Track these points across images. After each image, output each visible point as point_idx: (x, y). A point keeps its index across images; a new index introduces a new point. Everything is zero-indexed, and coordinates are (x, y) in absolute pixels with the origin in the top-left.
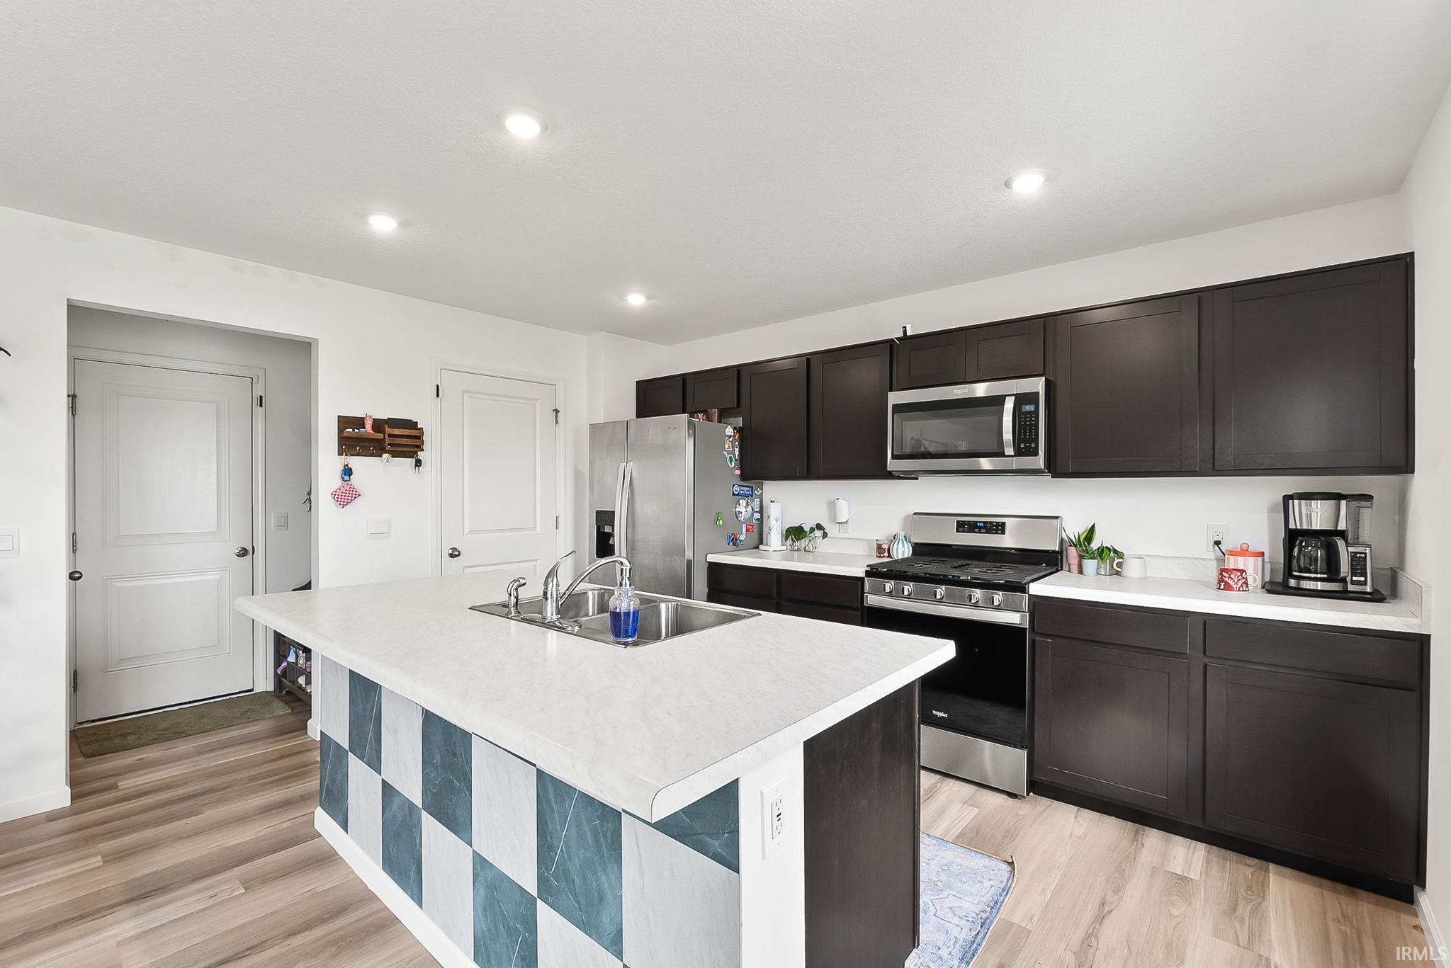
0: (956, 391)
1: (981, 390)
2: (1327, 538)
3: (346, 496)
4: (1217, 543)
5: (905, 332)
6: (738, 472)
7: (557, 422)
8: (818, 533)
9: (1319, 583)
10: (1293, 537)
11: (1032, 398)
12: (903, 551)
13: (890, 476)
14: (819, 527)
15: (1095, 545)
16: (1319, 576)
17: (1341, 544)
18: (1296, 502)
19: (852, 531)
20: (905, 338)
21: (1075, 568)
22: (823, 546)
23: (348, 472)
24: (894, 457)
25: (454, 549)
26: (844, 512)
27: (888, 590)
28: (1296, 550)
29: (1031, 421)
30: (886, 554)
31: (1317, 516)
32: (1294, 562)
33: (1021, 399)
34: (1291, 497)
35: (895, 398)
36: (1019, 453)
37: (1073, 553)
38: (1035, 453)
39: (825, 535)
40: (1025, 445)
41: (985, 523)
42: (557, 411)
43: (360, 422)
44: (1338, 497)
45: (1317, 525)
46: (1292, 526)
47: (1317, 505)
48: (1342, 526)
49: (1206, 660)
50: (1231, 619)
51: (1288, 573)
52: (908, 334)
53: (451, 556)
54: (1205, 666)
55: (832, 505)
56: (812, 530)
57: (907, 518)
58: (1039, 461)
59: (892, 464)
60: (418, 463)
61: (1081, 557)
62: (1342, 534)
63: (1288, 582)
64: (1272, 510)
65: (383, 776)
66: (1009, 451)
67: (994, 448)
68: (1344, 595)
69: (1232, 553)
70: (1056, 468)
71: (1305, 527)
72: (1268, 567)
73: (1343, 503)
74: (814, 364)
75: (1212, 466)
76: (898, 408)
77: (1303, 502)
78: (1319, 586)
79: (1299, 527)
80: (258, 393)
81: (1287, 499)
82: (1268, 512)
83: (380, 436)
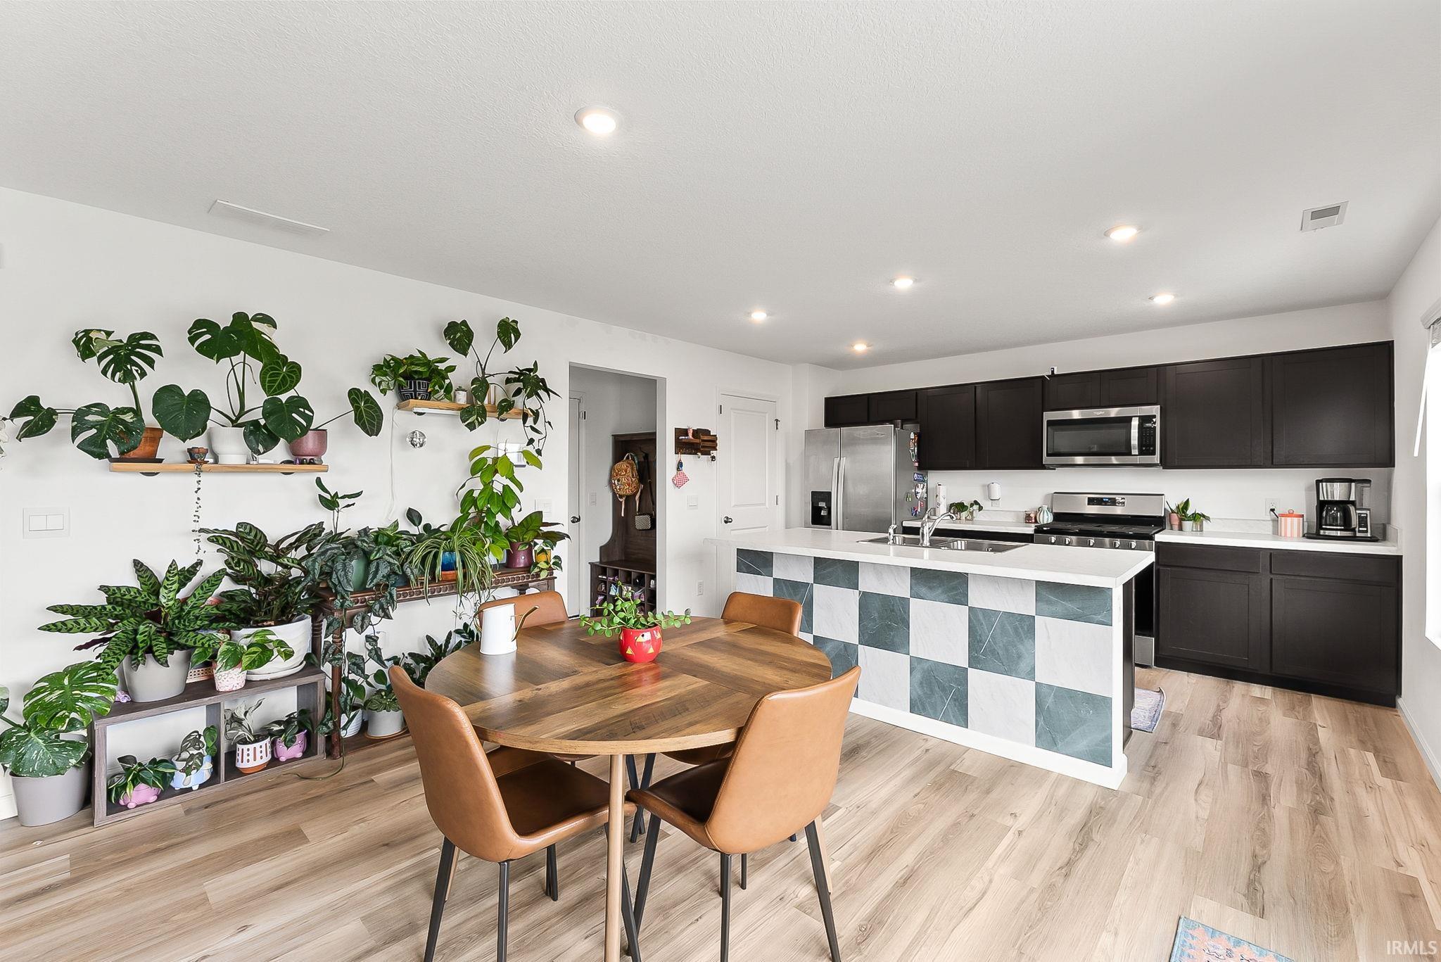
0: (1095, 413)
1: (1113, 412)
2: (1344, 505)
3: (680, 481)
4: (1273, 510)
5: (1053, 372)
6: (917, 464)
7: (777, 428)
8: (976, 507)
9: (1339, 532)
10: (1322, 505)
11: (1149, 418)
12: (1046, 518)
13: (1043, 467)
14: (976, 502)
15: (1189, 512)
16: (1339, 528)
17: (1352, 508)
18: (1324, 484)
19: (1002, 505)
20: (1053, 375)
21: (1176, 527)
22: (978, 516)
23: (680, 465)
24: (1048, 455)
25: (727, 518)
26: (997, 491)
27: (1053, 541)
28: (1324, 513)
29: (1150, 433)
30: (1033, 521)
31: (1337, 492)
32: (1324, 521)
33: (1145, 420)
34: (1321, 481)
35: (1049, 416)
36: (1141, 453)
37: (1175, 517)
38: (1153, 453)
39: (981, 508)
40: (1147, 448)
41: (1109, 499)
42: (777, 420)
43: (685, 432)
44: (1350, 481)
45: (1337, 498)
46: (1321, 498)
47: (1337, 485)
48: (1353, 498)
49: (1272, 576)
50: (1286, 552)
51: (1320, 527)
52: (1055, 373)
53: (726, 522)
54: (1271, 580)
55: (988, 488)
56: (972, 505)
57: (1047, 496)
58: (1156, 459)
59: (1046, 460)
60: (713, 458)
61: (1181, 520)
62: (1353, 503)
63: (1319, 532)
64: (1308, 489)
65: (814, 634)
66: (1135, 452)
67: (1123, 450)
68: (1354, 539)
69: (1283, 515)
70: (1166, 463)
71: (1330, 499)
72: (1306, 524)
73: (1353, 484)
74: (979, 391)
75: (1272, 461)
76: (1050, 423)
77: (1328, 484)
78: (1339, 533)
79: (1326, 499)
80: (583, 410)
81: (1318, 482)
82: (1306, 490)
83: (697, 441)
